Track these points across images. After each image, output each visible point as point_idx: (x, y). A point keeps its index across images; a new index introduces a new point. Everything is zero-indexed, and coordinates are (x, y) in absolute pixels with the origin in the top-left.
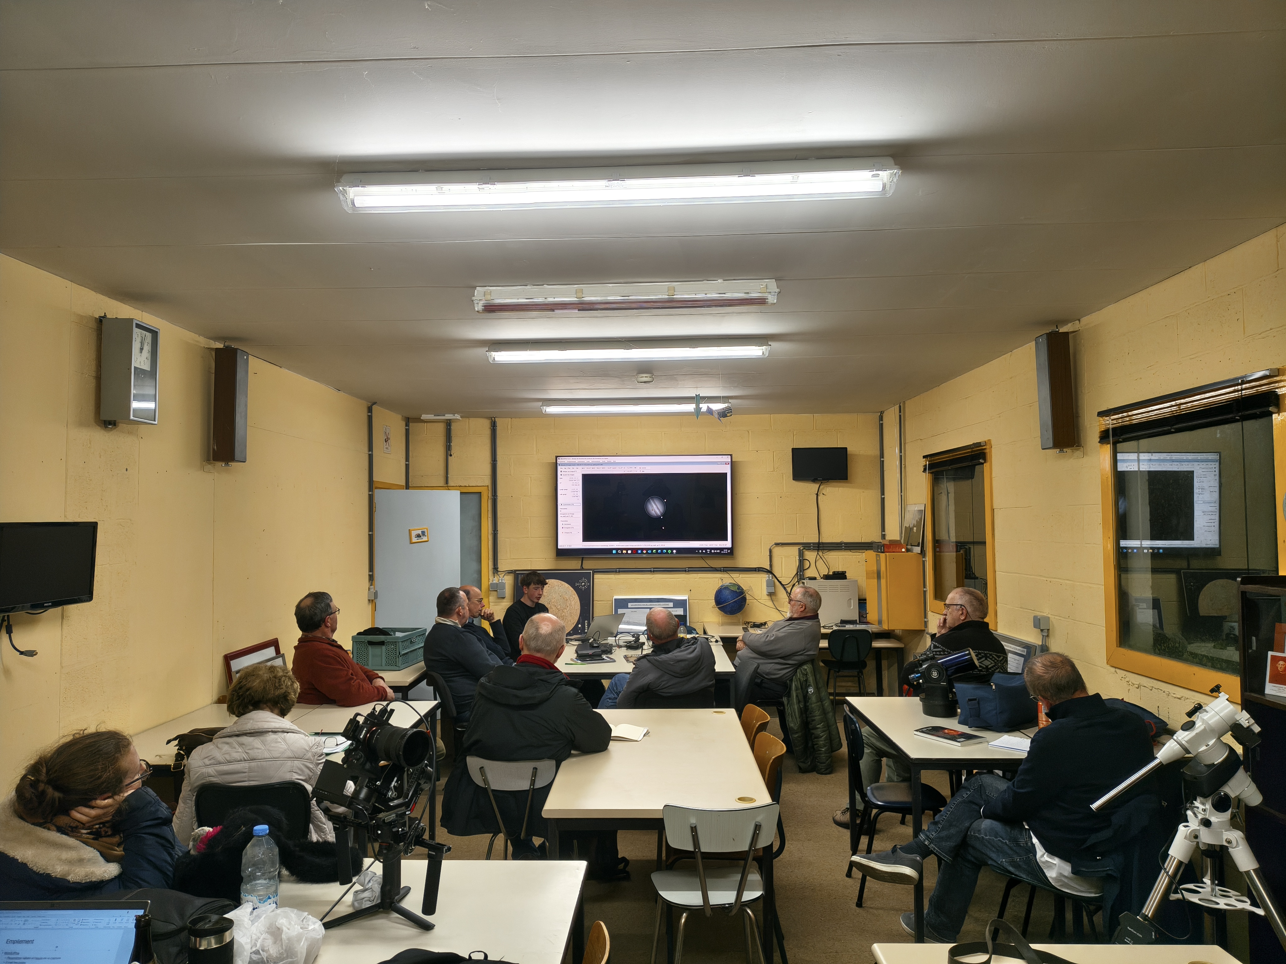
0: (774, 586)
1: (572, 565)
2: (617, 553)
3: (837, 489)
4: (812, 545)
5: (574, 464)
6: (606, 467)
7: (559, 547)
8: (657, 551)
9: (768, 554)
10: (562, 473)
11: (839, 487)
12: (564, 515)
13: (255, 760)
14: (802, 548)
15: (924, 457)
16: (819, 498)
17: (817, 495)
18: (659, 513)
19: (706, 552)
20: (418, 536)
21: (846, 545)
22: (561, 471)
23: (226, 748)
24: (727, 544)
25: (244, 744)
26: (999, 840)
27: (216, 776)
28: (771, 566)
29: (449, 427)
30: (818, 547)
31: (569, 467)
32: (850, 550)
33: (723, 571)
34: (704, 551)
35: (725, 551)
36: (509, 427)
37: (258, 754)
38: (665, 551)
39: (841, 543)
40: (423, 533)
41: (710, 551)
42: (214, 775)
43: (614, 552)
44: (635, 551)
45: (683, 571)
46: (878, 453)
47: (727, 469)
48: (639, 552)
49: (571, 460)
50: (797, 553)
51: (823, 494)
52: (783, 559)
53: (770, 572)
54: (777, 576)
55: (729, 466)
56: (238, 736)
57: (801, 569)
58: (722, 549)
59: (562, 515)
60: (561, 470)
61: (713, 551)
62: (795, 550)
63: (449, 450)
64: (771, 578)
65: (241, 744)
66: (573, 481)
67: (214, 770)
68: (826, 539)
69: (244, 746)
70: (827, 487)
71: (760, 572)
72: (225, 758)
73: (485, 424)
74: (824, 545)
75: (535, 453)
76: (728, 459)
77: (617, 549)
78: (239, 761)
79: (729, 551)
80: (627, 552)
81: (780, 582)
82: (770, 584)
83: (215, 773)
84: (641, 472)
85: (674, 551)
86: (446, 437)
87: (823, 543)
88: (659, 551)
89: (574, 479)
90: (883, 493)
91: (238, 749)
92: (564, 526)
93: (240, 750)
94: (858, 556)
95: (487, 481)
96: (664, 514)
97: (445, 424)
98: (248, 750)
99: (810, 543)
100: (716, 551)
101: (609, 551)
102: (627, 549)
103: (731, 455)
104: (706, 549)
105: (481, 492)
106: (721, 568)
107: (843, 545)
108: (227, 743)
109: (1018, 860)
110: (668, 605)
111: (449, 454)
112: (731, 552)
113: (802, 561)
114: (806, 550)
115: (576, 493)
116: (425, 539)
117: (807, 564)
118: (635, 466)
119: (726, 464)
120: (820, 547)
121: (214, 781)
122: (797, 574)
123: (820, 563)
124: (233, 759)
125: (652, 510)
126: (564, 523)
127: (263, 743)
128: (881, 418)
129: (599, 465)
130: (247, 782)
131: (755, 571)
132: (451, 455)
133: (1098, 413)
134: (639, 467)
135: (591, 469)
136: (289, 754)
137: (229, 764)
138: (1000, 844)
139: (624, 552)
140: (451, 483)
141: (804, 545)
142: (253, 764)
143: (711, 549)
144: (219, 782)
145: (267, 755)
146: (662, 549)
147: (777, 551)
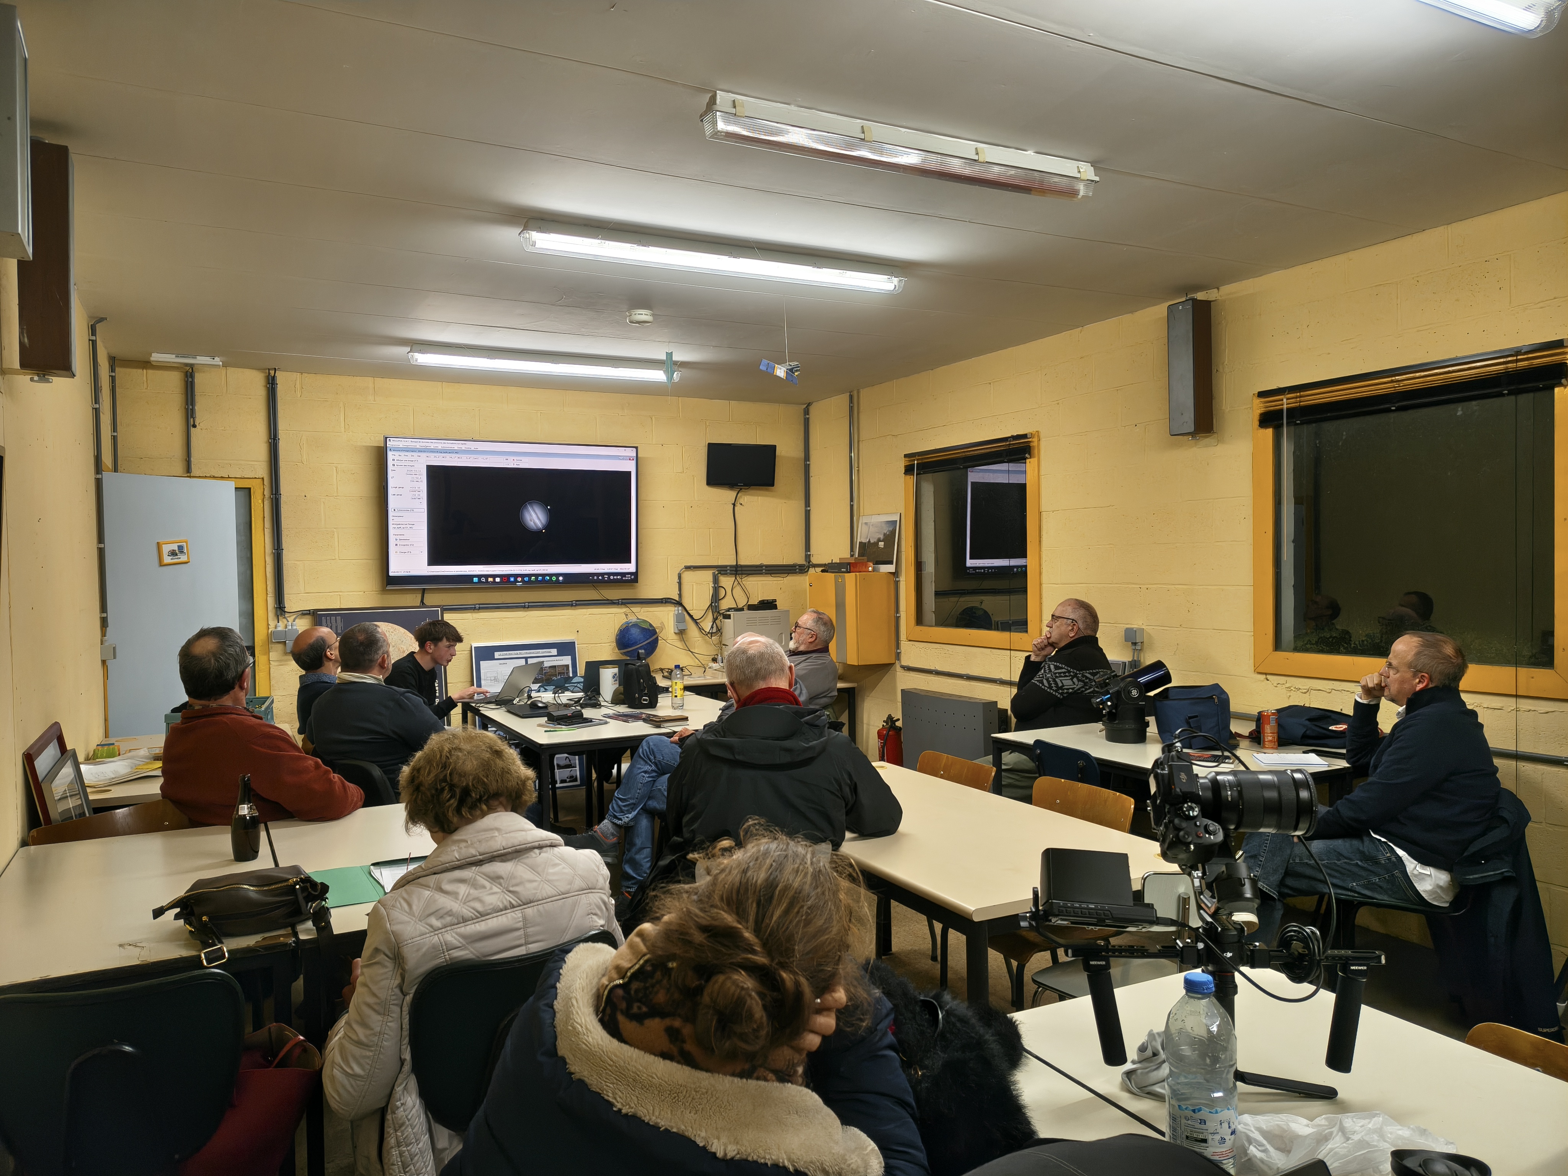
0: (684, 621)
1: (409, 600)
2: (480, 582)
3: (756, 497)
4: (728, 568)
5: (413, 450)
6: (464, 456)
7: (391, 574)
8: (536, 579)
9: (677, 580)
10: (395, 463)
11: (758, 496)
12: (399, 526)
13: (533, 902)
14: (717, 573)
15: (906, 456)
16: (736, 508)
17: (734, 505)
18: (540, 525)
19: (603, 578)
20: (173, 553)
21: (767, 569)
22: (394, 460)
23: (463, 890)
24: (630, 567)
25: (499, 877)
26: (1345, 863)
27: (464, 945)
28: (680, 595)
29: (190, 380)
30: (736, 571)
31: (406, 453)
32: (771, 574)
33: (622, 604)
34: (600, 578)
35: (628, 577)
36: (298, 386)
37: (534, 891)
38: (548, 578)
39: (761, 566)
40: (181, 548)
41: (609, 578)
42: (460, 945)
43: (476, 580)
44: (505, 578)
45: (568, 605)
46: (802, 455)
47: (629, 466)
48: (512, 579)
49: (409, 443)
50: (711, 578)
51: (741, 504)
52: (694, 586)
53: (679, 603)
54: (688, 609)
55: (634, 462)
56: (479, 863)
57: (716, 598)
58: (623, 574)
59: (394, 526)
60: (393, 457)
61: (612, 577)
62: (708, 575)
63: (192, 417)
64: (680, 612)
65: (496, 879)
66: (413, 476)
67: (457, 934)
68: (743, 562)
69: (502, 881)
70: (744, 495)
71: (667, 604)
72: (474, 909)
73: (255, 381)
74: (744, 569)
75: (343, 429)
76: (632, 453)
77: (479, 577)
78: (502, 910)
79: (633, 577)
80: (494, 580)
81: (691, 616)
82: (679, 619)
83: (461, 940)
84: (515, 466)
85: (561, 578)
86: (183, 396)
87: (742, 566)
88: (540, 578)
89: (413, 473)
90: (807, 503)
91: (491, 888)
92: (398, 542)
93: (495, 889)
94: (779, 582)
95: (261, 470)
96: (548, 527)
97: (182, 374)
98: (513, 886)
99: (726, 566)
100: (615, 577)
101: (467, 579)
102: (494, 576)
103: (636, 448)
104: (603, 574)
105: (250, 489)
106: (618, 600)
107: (764, 568)
108: (462, 881)
109: (1377, 880)
110: (550, 652)
111: (192, 423)
112: (633, 579)
113: (717, 588)
114: (722, 574)
115: (417, 493)
116: (183, 558)
117: (722, 593)
118: (507, 457)
119: (630, 459)
120: (738, 571)
121: (462, 956)
122: (711, 605)
123: (738, 591)
124: (491, 907)
125: (531, 521)
126: (398, 537)
127: (533, 868)
128: (807, 412)
129: (453, 453)
130: (523, 948)
131: (662, 602)
132: (194, 426)
133: (1259, 393)
134: (513, 458)
135: (441, 458)
136: (578, 883)
137: (483, 918)
138: (1347, 867)
139: (490, 579)
140: (195, 471)
141: (719, 569)
142: (530, 911)
143: (609, 574)
144: (471, 956)
145: (548, 890)
146: (544, 575)
147: (688, 576)
